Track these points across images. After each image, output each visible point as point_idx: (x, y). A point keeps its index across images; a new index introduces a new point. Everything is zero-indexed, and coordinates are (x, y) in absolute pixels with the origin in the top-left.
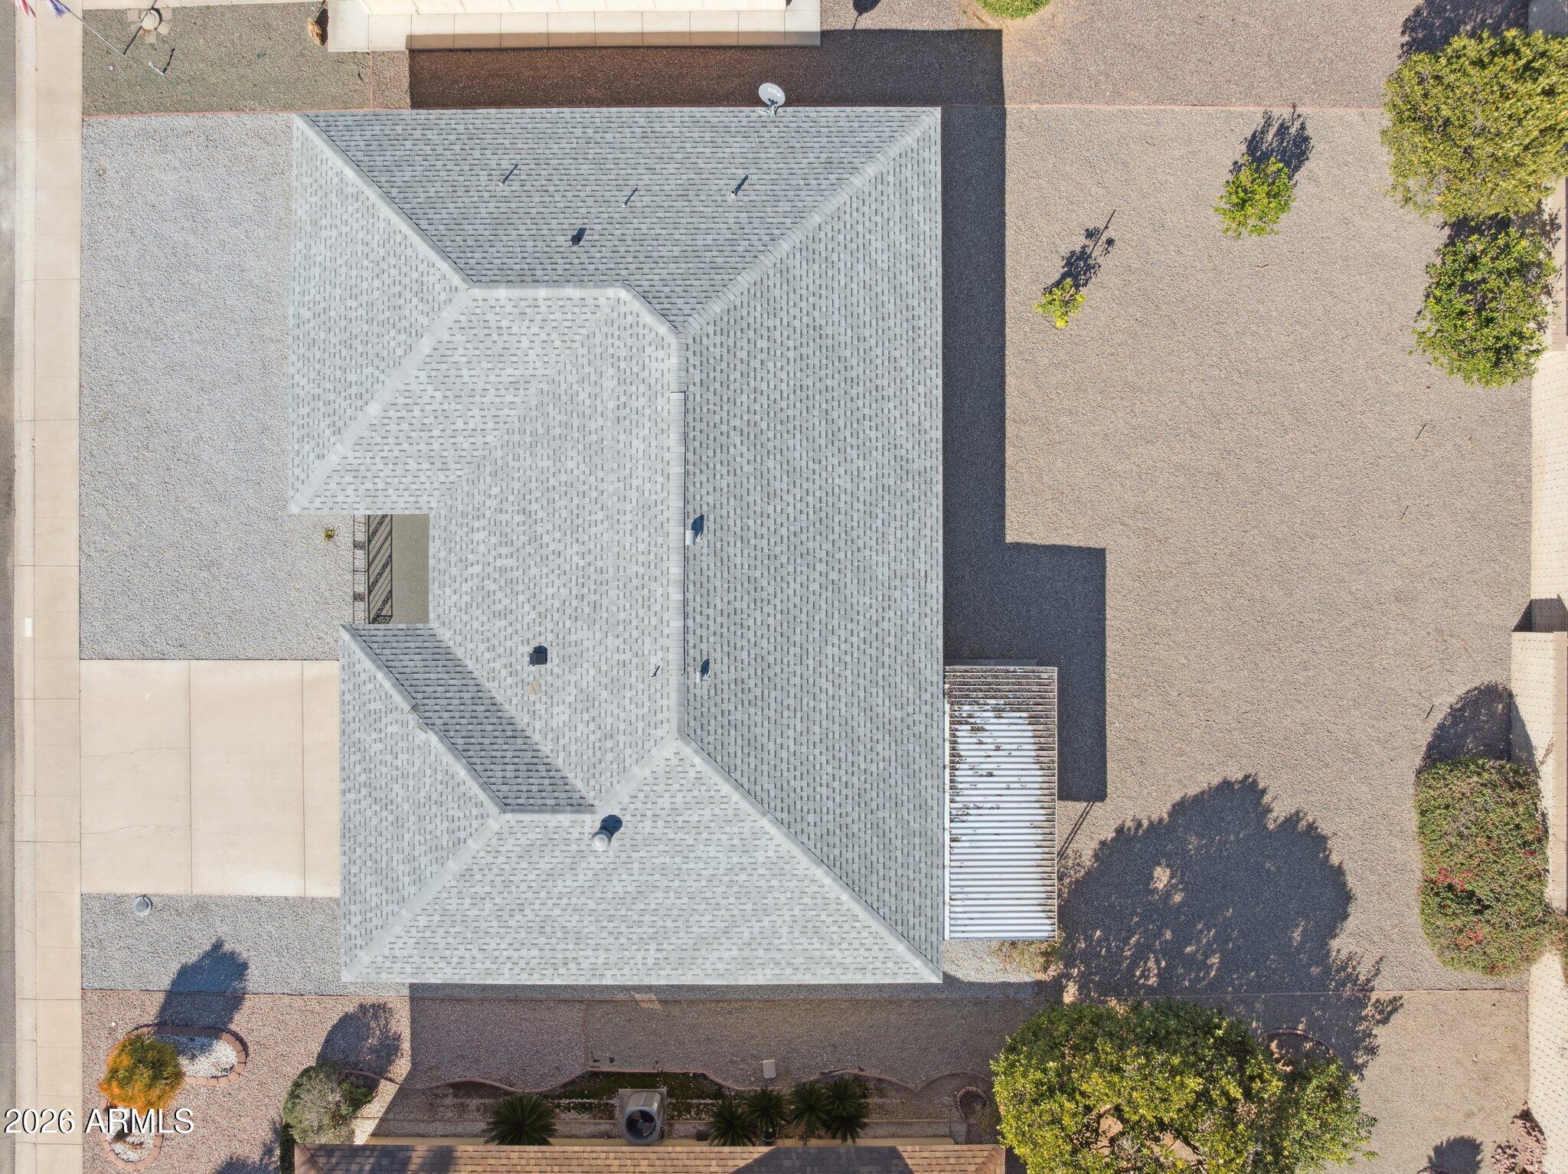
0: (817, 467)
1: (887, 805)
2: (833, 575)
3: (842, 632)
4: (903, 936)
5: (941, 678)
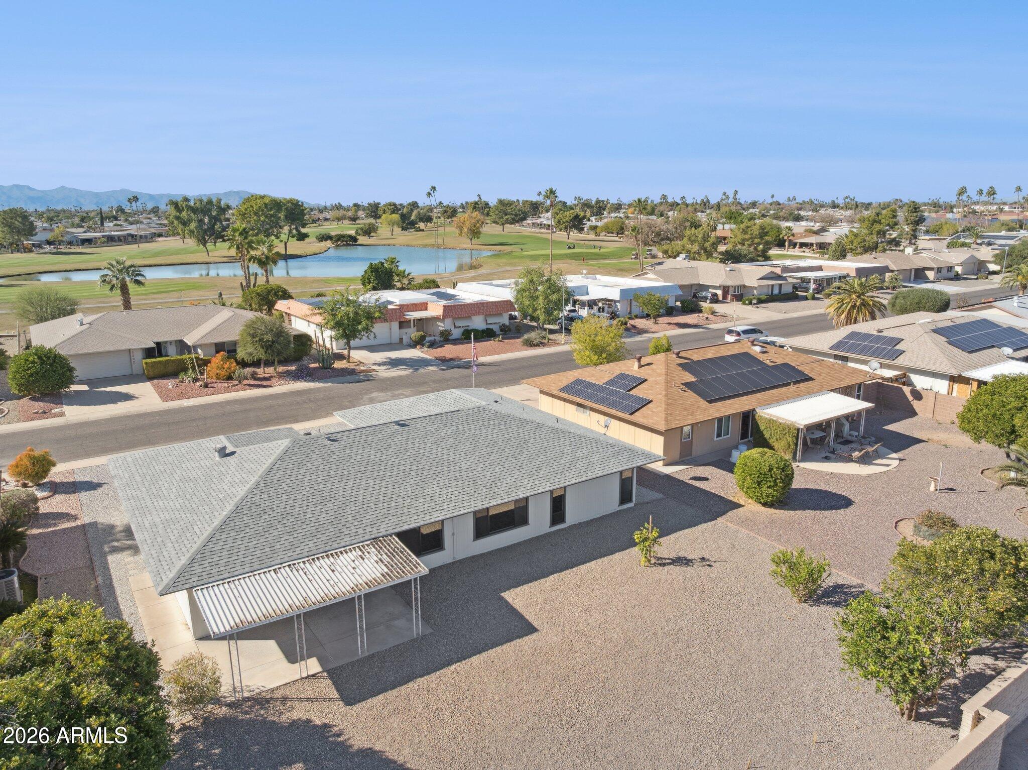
0: (463, 455)
1: (287, 528)
2: (413, 473)
3: (384, 483)
4: (192, 561)
5: (384, 533)
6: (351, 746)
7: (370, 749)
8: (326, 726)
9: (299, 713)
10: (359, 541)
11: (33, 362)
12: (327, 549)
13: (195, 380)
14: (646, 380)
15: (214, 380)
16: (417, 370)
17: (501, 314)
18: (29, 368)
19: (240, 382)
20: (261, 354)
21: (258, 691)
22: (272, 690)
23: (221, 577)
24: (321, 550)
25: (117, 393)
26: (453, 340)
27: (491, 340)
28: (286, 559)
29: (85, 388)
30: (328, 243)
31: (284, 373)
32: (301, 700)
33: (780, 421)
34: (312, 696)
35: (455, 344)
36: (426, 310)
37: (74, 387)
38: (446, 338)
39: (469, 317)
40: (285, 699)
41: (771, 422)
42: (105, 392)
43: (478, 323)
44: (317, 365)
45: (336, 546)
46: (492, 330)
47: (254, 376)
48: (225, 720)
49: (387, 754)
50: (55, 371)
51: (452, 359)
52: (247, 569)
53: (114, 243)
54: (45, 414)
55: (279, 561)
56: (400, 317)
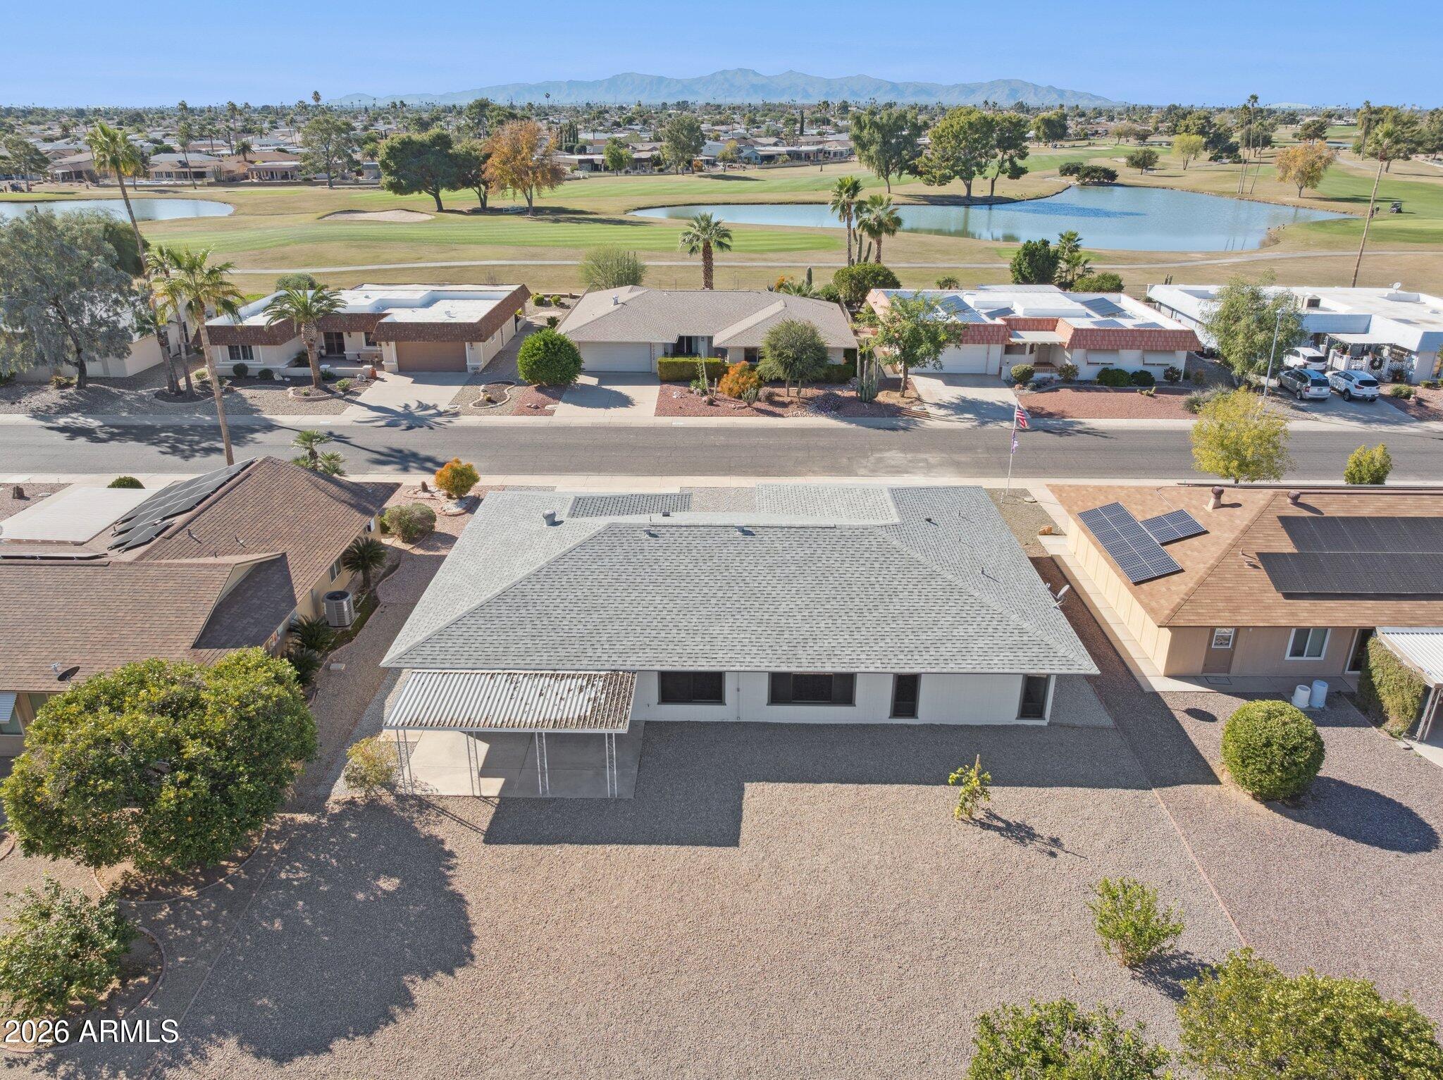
0: (794, 592)
2: (713, 601)
3: (671, 605)
4: (428, 640)
5: (628, 668)
6: (449, 884)
7: (461, 895)
8: (451, 854)
9: (442, 830)
10: (595, 668)
11: (539, 349)
12: (557, 667)
13: (704, 393)
14: (1206, 532)
15: (726, 396)
16: (984, 423)
17: (1172, 352)
18: (534, 355)
19: (749, 405)
20: (780, 372)
21: (429, 792)
22: (441, 797)
23: (442, 666)
24: (550, 667)
25: (619, 394)
26: (1080, 382)
27: (1135, 391)
28: (511, 666)
29: (593, 381)
30: (1072, 180)
31: (811, 399)
32: (454, 817)
33: (1405, 663)
34: (466, 819)
35: (1078, 389)
36: (1054, 330)
37: (582, 379)
38: (1069, 379)
39: (1114, 351)
40: (444, 811)
41: (1390, 658)
42: (609, 391)
43: (1129, 360)
44: (853, 394)
45: (568, 666)
46: (1148, 374)
47: (770, 399)
48: (385, 810)
49: (469, 908)
50: (558, 362)
51: (1050, 415)
52: (470, 665)
53: (797, 163)
54: (537, 409)
55: (503, 666)
56: (1004, 338)
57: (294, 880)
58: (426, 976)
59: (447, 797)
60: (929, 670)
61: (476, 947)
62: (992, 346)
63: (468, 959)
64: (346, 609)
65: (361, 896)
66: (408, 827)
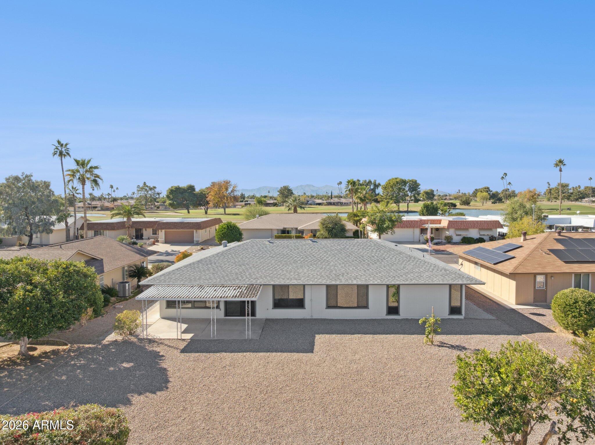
5: (258, 283)
6: (160, 365)
7: (165, 368)
8: (162, 356)
10: (242, 283)
12: (224, 284)
14: (522, 247)
21: (155, 338)
24: (220, 284)
26: (455, 242)
32: (166, 345)
34: (173, 346)
35: (453, 245)
36: (440, 224)
38: (449, 241)
39: (467, 229)
40: (162, 343)
43: (474, 233)
45: (229, 283)
46: (482, 238)
48: (132, 343)
50: (232, 233)
53: (330, 206)
56: (420, 226)
57: (77, 364)
58: (140, 394)
59: (164, 339)
60: (404, 283)
61: (170, 385)
62: (415, 229)
63: (165, 389)
64: (127, 288)
65: (112, 369)
66: (143, 349)
